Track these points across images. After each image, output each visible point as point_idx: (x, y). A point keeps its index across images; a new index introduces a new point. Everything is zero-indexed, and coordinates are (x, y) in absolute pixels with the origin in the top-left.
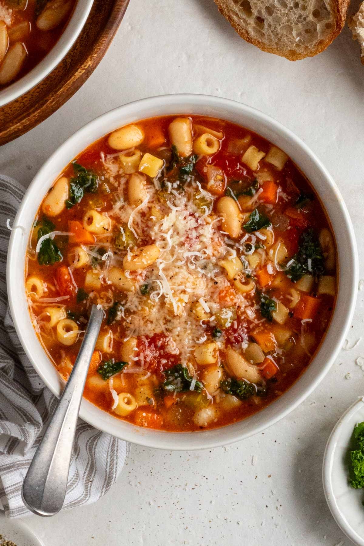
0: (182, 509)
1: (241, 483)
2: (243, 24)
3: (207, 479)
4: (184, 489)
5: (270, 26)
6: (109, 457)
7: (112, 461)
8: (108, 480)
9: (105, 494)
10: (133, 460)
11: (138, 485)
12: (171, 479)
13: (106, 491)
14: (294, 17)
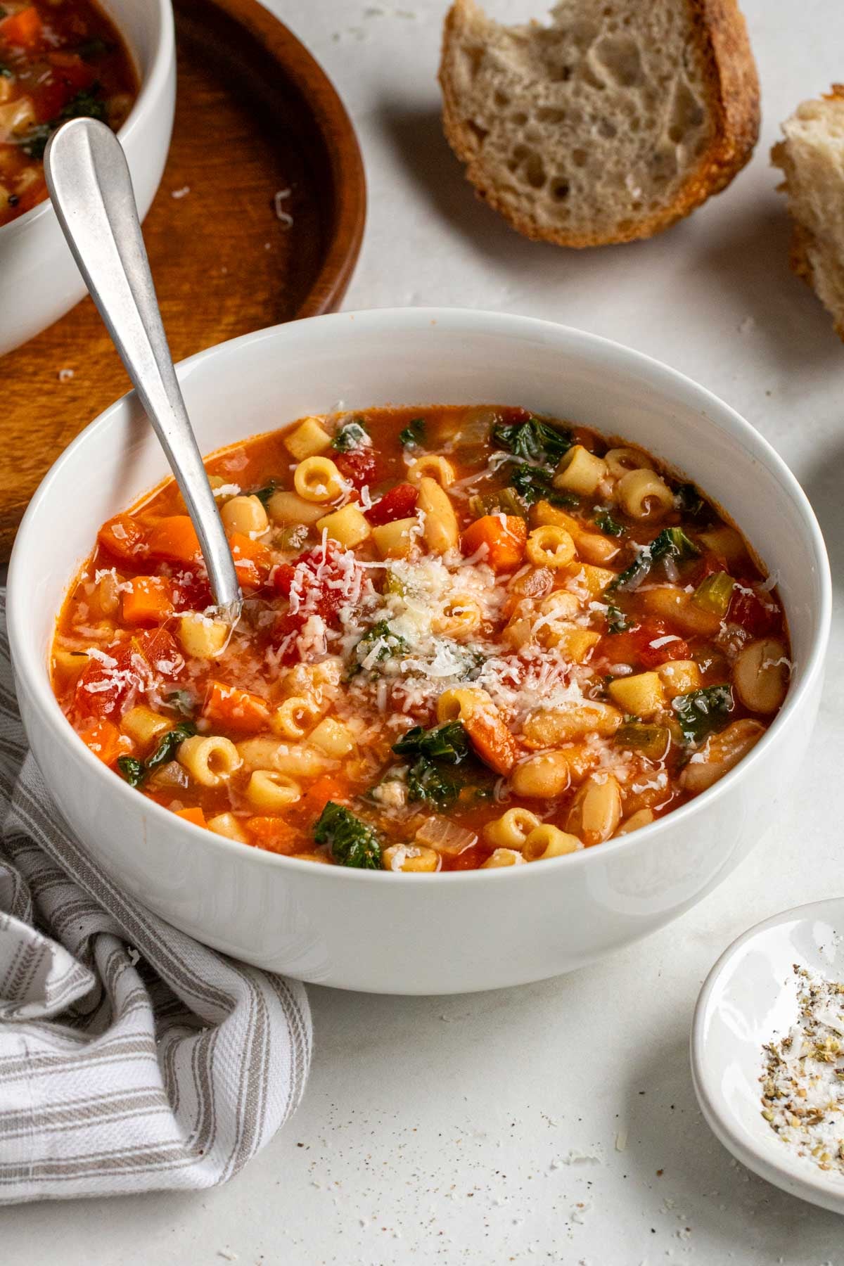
0: (441, 1233)
1: (589, 1185)
2: (525, 204)
3: (504, 1177)
4: (447, 1196)
5: (580, 189)
6: (247, 1074)
7: (253, 1085)
8: (243, 1140)
9: (233, 1175)
10: (324, 1141)
11: (333, 1187)
12: (415, 1177)
13: (237, 1166)
14: (630, 151)
